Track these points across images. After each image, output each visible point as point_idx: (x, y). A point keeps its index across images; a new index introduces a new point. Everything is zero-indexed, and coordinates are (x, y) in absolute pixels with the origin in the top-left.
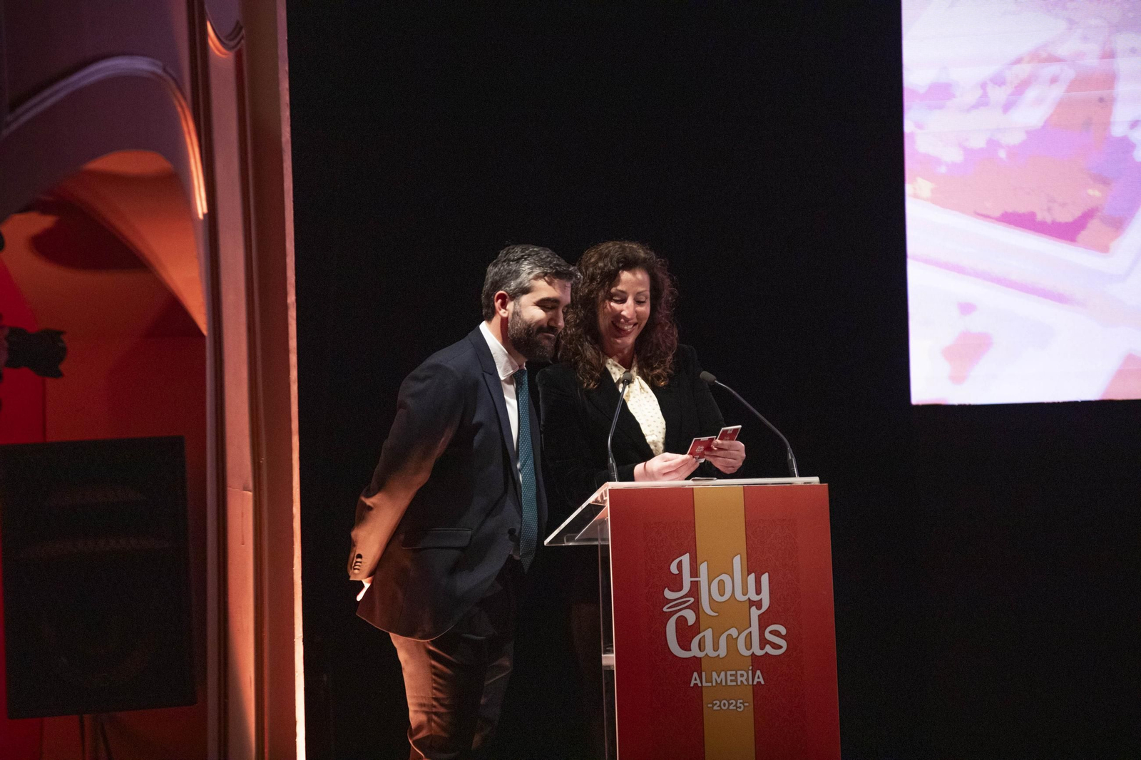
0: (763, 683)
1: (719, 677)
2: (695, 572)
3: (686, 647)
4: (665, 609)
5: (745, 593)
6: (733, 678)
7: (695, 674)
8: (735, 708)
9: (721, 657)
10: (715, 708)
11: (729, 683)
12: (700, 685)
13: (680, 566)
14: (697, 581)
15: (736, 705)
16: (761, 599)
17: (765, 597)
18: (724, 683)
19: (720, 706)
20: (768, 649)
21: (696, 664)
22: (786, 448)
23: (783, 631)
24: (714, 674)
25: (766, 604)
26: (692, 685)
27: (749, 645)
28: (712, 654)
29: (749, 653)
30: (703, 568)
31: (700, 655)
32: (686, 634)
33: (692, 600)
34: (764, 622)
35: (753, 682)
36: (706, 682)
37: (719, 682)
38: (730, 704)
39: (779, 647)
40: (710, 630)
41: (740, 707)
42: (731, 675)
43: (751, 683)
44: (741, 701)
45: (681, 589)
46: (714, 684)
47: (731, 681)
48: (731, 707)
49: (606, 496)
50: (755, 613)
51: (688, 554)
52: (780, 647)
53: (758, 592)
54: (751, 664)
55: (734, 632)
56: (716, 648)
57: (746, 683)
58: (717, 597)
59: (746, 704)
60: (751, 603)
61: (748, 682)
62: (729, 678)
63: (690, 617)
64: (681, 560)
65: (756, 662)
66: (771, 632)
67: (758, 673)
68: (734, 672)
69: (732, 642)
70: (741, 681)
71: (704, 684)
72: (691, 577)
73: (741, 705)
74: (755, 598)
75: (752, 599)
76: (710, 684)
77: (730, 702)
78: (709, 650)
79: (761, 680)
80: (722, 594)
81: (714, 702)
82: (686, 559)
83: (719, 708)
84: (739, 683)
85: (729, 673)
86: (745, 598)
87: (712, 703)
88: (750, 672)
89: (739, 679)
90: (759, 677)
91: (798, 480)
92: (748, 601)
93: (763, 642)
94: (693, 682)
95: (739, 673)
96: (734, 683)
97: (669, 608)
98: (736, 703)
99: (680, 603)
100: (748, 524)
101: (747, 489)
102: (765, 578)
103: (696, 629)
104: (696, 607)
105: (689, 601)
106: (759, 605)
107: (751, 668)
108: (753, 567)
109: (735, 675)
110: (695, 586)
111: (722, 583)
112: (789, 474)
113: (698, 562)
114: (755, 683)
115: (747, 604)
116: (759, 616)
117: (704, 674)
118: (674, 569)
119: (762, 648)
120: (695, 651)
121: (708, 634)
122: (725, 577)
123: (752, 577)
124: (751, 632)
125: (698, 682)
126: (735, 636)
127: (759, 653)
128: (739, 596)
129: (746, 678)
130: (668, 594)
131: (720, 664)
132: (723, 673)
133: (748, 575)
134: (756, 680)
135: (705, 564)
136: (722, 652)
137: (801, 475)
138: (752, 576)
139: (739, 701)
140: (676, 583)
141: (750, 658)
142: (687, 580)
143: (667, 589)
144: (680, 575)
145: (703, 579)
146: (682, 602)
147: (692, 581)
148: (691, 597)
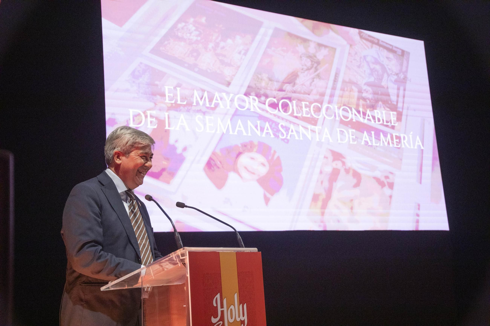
14: (223, 310)
16: (244, 320)
30: (225, 301)
45: (217, 317)
72: (221, 308)
80: (232, 319)
82: (218, 296)
92: (240, 322)
100: (238, 274)
105: (220, 323)
108: (241, 300)
110: (222, 314)
113: (223, 298)
115: (240, 323)
133: (240, 305)
142: (219, 310)
143: (212, 317)
144: (217, 307)
145: (225, 309)
146: (218, 324)
147: (221, 311)
148: (221, 321)
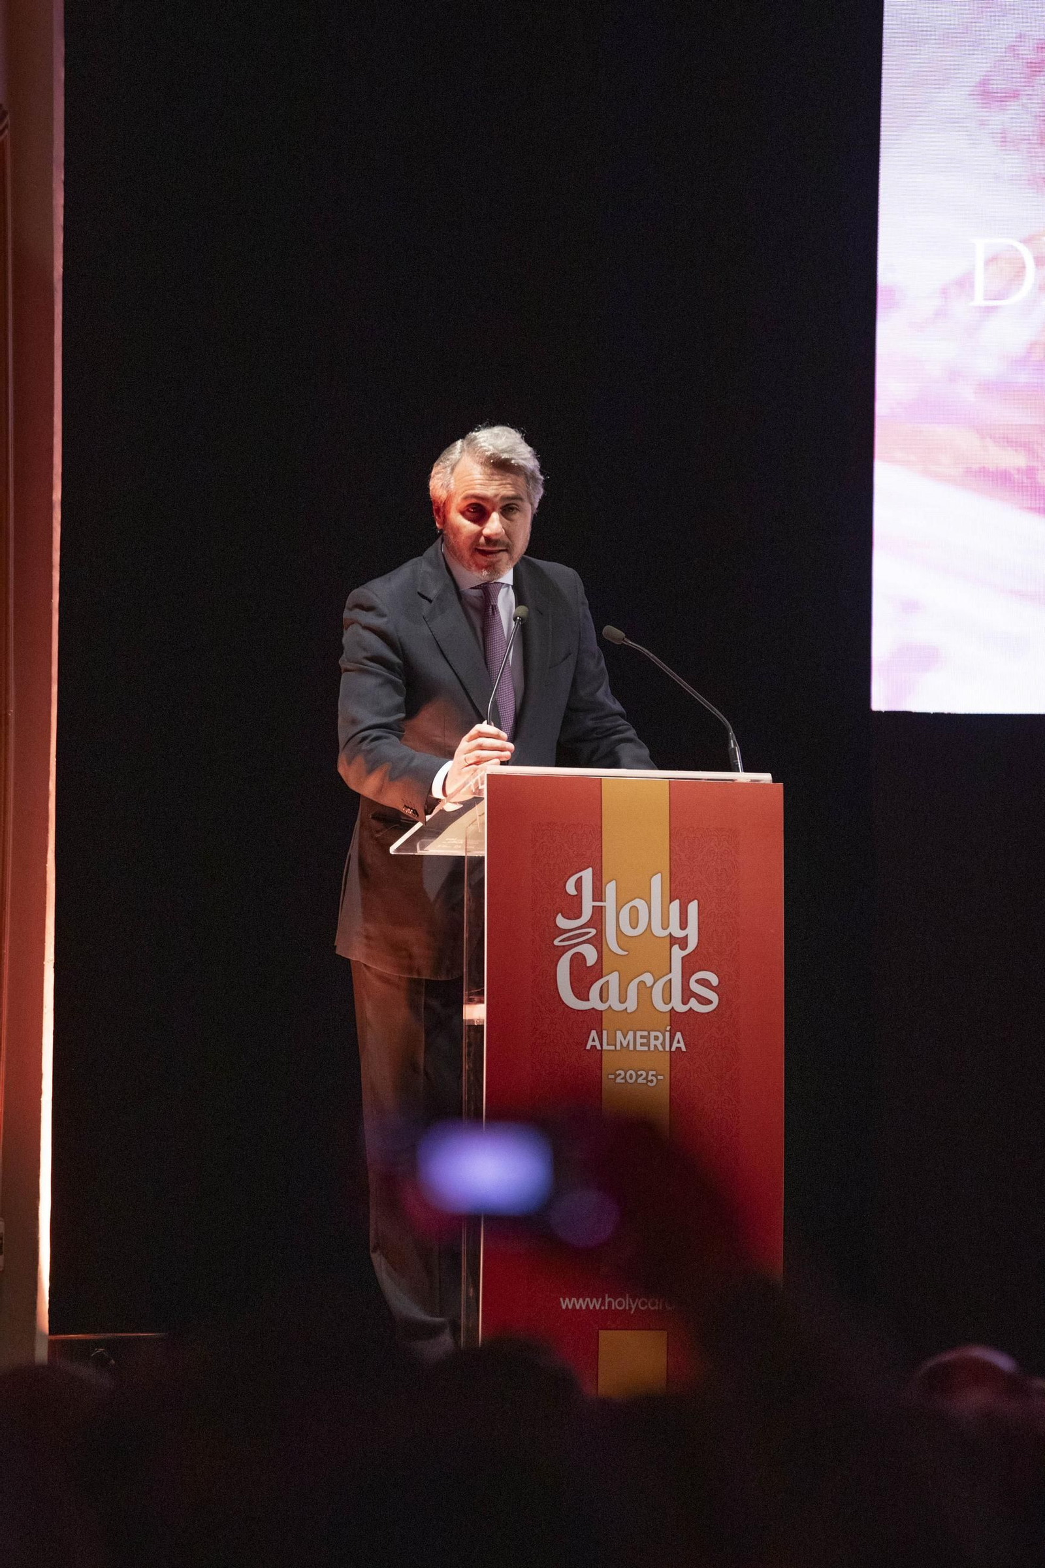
0: (684, 1049)
1: (625, 1039)
2: (598, 895)
3: (583, 995)
4: (556, 942)
5: (665, 926)
6: (645, 1041)
7: (594, 1033)
8: (645, 1081)
9: (629, 1011)
10: (618, 1080)
11: (639, 1048)
12: (599, 1047)
13: (579, 884)
14: (602, 907)
15: (646, 1078)
16: (687, 935)
17: (692, 933)
18: (631, 1047)
19: (624, 1078)
20: (693, 1004)
21: (595, 1019)
22: (727, 732)
23: (714, 980)
24: (619, 1034)
25: (692, 944)
26: (588, 1047)
27: (667, 998)
28: (618, 1006)
29: (668, 1008)
30: (610, 889)
31: (600, 1006)
32: (583, 977)
33: (593, 932)
34: (690, 966)
35: (671, 1046)
36: (608, 1045)
37: (625, 1044)
38: (638, 1076)
39: (705, 1001)
40: (616, 974)
41: (652, 1081)
42: (642, 1037)
43: (667, 1049)
44: (654, 1073)
45: (579, 916)
46: (618, 1047)
47: (642, 1044)
48: (640, 1080)
49: (482, 784)
50: (677, 954)
51: (590, 869)
52: (710, 1002)
53: (683, 925)
54: (669, 1023)
55: (648, 978)
56: (623, 999)
57: (661, 1048)
58: (627, 930)
59: (659, 1077)
60: (673, 940)
61: (664, 1048)
62: (639, 1040)
63: (590, 954)
64: (581, 877)
65: (677, 1021)
66: (697, 981)
67: (679, 1035)
68: (645, 1033)
69: (645, 992)
70: (655, 1046)
71: (605, 1047)
72: (593, 901)
73: (654, 1078)
74: (679, 933)
75: (673, 934)
76: (612, 1048)
77: (639, 1073)
78: (614, 1002)
79: (682, 1045)
80: (634, 928)
81: (618, 1072)
82: (587, 875)
83: (623, 1081)
84: (652, 1048)
85: (639, 1034)
86: (665, 933)
87: (614, 1074)
88: (668, 1034)
89: (653, 1042)
90: (679, 1042)
91: (742, 777)
92: (669, 938)
93: (687, 994)
94: (590, 1043)
95: (653, 1034)
96: (646, 1048)
97: (561, 941)
98: (647, 1075)
99: (576, 936)
100: (674, 833)
101: (672, 782)
102: (693, 908)
103: (597, 972)
104: (598, 942)
105: (590, 933)
106: (683, 943)
107: (668, 1028)
108: (678, 891)
109: (648, 1037)
110: (598, 913)
111: (634, 911)
112: (732, 768)
113: (605, 881)
114: (673, 1049)
115: (668, 942)
116: (683, 958)
117: (605, 1033)
118: (570, 888)
119: (685, 1002)
120: (594, 1002)
121: (613, 979)
122: (640, 903)
123: (676, 905)
124: (670, 979)
125: (597, 1043)
126: (649, 984)
127: (681, 1009)
128: (658, 931)
129: (661, 1041)
130: (561, 922)
131: (627, 1021)
132: (631, 1033)
133: (670, 903)
134: (675, 1045)
135: (614, 883)
136: (631, 1005)
137: (746, 770)
138: (677, 902)
139: (651, 1073)
140: (573, 908)
141: (668, 1014)
142: (588, 905)
143: (560, 914)
144: (579, 897)
145: (610, 903)
146: (580, 934)
147: (593, 906)
148: (593, 928)
